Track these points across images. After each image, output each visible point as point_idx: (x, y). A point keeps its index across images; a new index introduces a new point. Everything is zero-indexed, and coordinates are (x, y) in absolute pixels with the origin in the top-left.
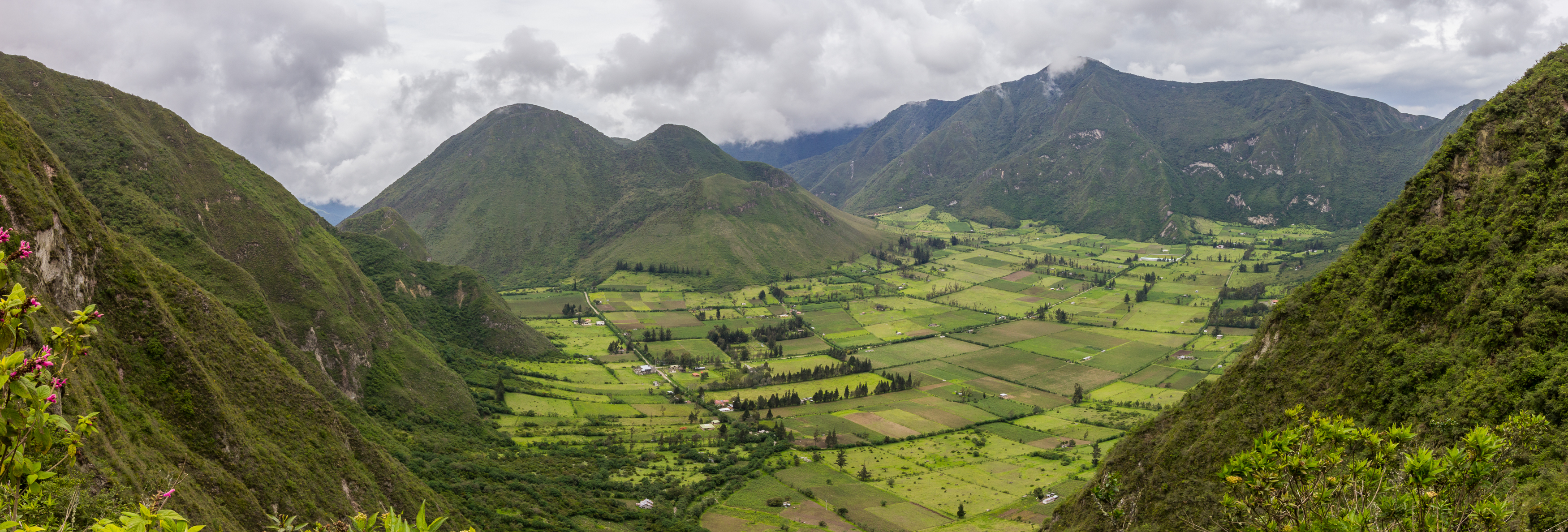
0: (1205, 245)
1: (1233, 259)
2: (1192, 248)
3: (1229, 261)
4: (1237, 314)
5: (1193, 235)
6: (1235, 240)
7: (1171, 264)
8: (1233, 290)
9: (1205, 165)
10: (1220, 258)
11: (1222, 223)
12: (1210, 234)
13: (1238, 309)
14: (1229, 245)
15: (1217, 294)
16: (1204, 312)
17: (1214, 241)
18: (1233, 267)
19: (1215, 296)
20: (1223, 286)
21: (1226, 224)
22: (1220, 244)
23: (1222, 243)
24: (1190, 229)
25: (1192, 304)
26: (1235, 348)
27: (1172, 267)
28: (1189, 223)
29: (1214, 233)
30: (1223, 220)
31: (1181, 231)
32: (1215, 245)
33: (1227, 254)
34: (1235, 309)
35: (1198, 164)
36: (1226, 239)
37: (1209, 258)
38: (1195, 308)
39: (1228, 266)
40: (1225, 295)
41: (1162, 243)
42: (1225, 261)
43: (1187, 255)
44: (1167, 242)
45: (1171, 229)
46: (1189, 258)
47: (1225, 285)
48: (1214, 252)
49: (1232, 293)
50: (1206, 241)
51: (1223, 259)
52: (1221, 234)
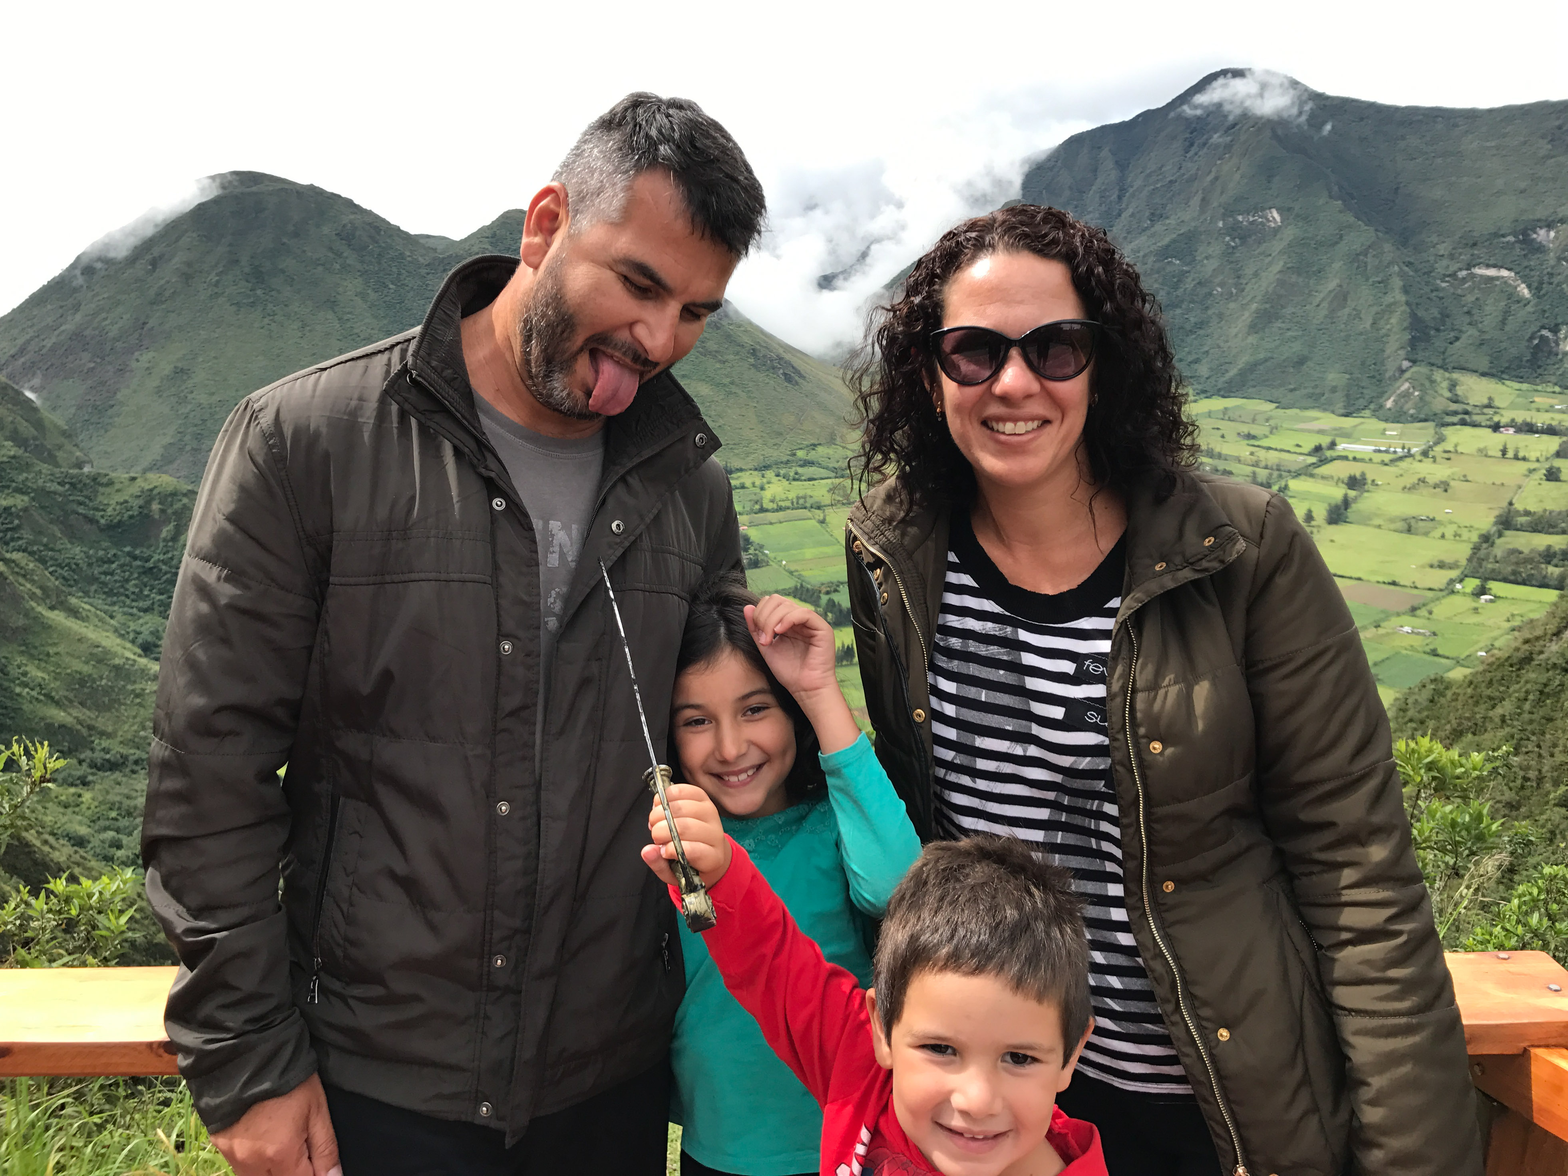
0: (1475, 425)
1: (1533, 456)
2: (1448, 431)
3: (1524, 459)
4: (1528, 560)
5: (1454, 407)
6: (1541, 420)
7: (1401, 459)
8: (1527, 513)
9: (1492, 272)
10: (1504, 452)
11: (1517, 385)
12: (1489, 406)
13: (1532, 551)
14: (1529, 428)
15: (1492, 519)
16: (1462, 552)
17: (1496, 419)
18: (1531, 471)
19: (1486, 522)
20: (1505, 504)
21: (1525, 386)
22: (1506, 426)
23: (1512, 424)
24: (1448, 394)
25: (1437, 533)
26: (1516, 623)
27: (1403, 464)
28: (1445, 384)
29: (1497, 403)
30: (1520, 379)
31: (1428, 398)
32: (1496, 427)
33: (1521, 445)
34: (1526, 551)
35: (1480, 271)
36: (1521, 416)
37: (1480, 450)
38: (1443, 542)
39: (1523, 467)
40: (1506, 522)
41: (1386, 421)
42: (1516, 458)
43: (1436, 443)
44: (1398, 417)
45: (1406, 395)
46: (1438, 449)
47: (1511, 504)
48: (1493, 441)
49: (1523, 520)
50: (1476, 418)
51: (1510, 454)
52: (1513, 406)
